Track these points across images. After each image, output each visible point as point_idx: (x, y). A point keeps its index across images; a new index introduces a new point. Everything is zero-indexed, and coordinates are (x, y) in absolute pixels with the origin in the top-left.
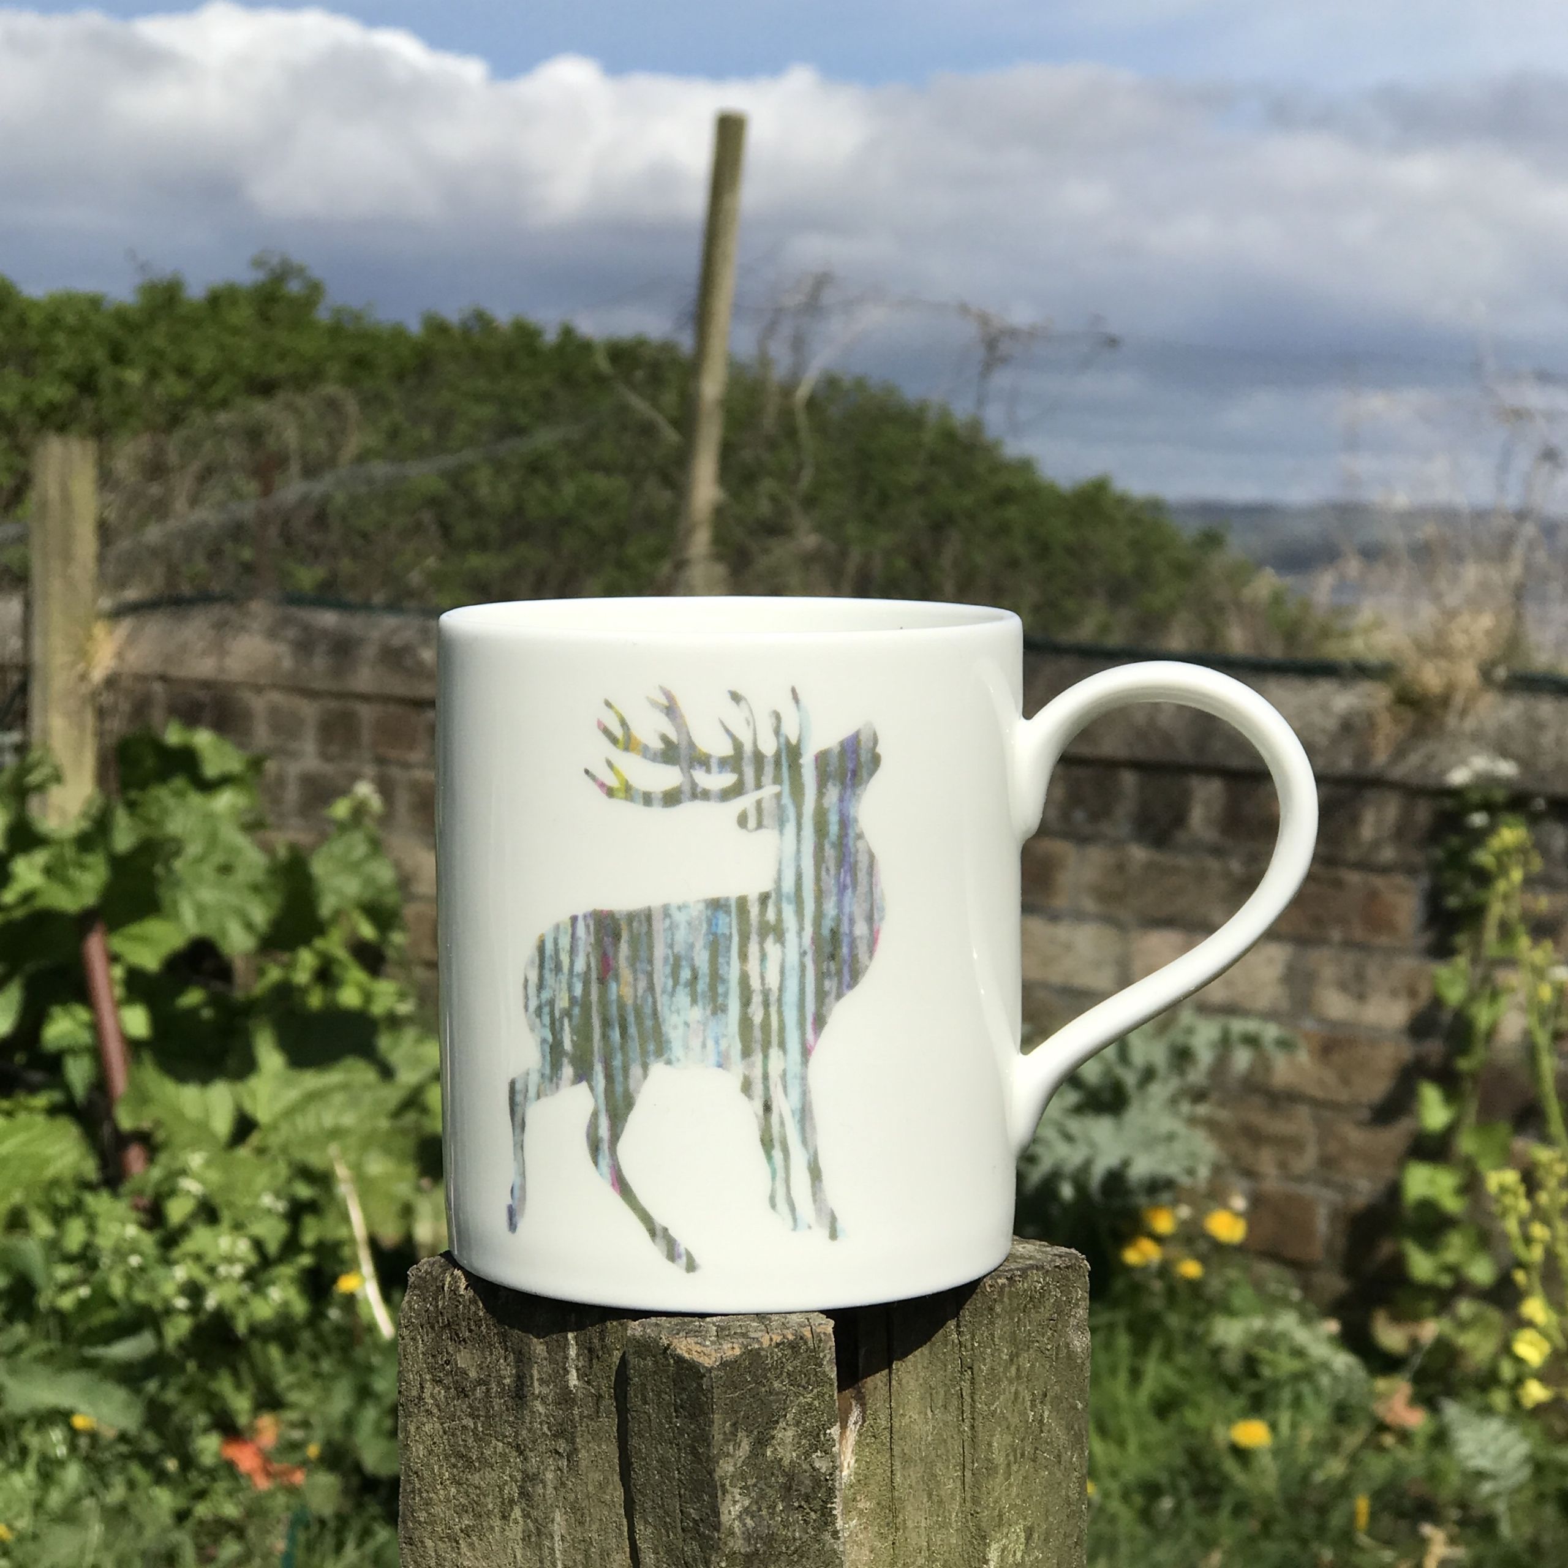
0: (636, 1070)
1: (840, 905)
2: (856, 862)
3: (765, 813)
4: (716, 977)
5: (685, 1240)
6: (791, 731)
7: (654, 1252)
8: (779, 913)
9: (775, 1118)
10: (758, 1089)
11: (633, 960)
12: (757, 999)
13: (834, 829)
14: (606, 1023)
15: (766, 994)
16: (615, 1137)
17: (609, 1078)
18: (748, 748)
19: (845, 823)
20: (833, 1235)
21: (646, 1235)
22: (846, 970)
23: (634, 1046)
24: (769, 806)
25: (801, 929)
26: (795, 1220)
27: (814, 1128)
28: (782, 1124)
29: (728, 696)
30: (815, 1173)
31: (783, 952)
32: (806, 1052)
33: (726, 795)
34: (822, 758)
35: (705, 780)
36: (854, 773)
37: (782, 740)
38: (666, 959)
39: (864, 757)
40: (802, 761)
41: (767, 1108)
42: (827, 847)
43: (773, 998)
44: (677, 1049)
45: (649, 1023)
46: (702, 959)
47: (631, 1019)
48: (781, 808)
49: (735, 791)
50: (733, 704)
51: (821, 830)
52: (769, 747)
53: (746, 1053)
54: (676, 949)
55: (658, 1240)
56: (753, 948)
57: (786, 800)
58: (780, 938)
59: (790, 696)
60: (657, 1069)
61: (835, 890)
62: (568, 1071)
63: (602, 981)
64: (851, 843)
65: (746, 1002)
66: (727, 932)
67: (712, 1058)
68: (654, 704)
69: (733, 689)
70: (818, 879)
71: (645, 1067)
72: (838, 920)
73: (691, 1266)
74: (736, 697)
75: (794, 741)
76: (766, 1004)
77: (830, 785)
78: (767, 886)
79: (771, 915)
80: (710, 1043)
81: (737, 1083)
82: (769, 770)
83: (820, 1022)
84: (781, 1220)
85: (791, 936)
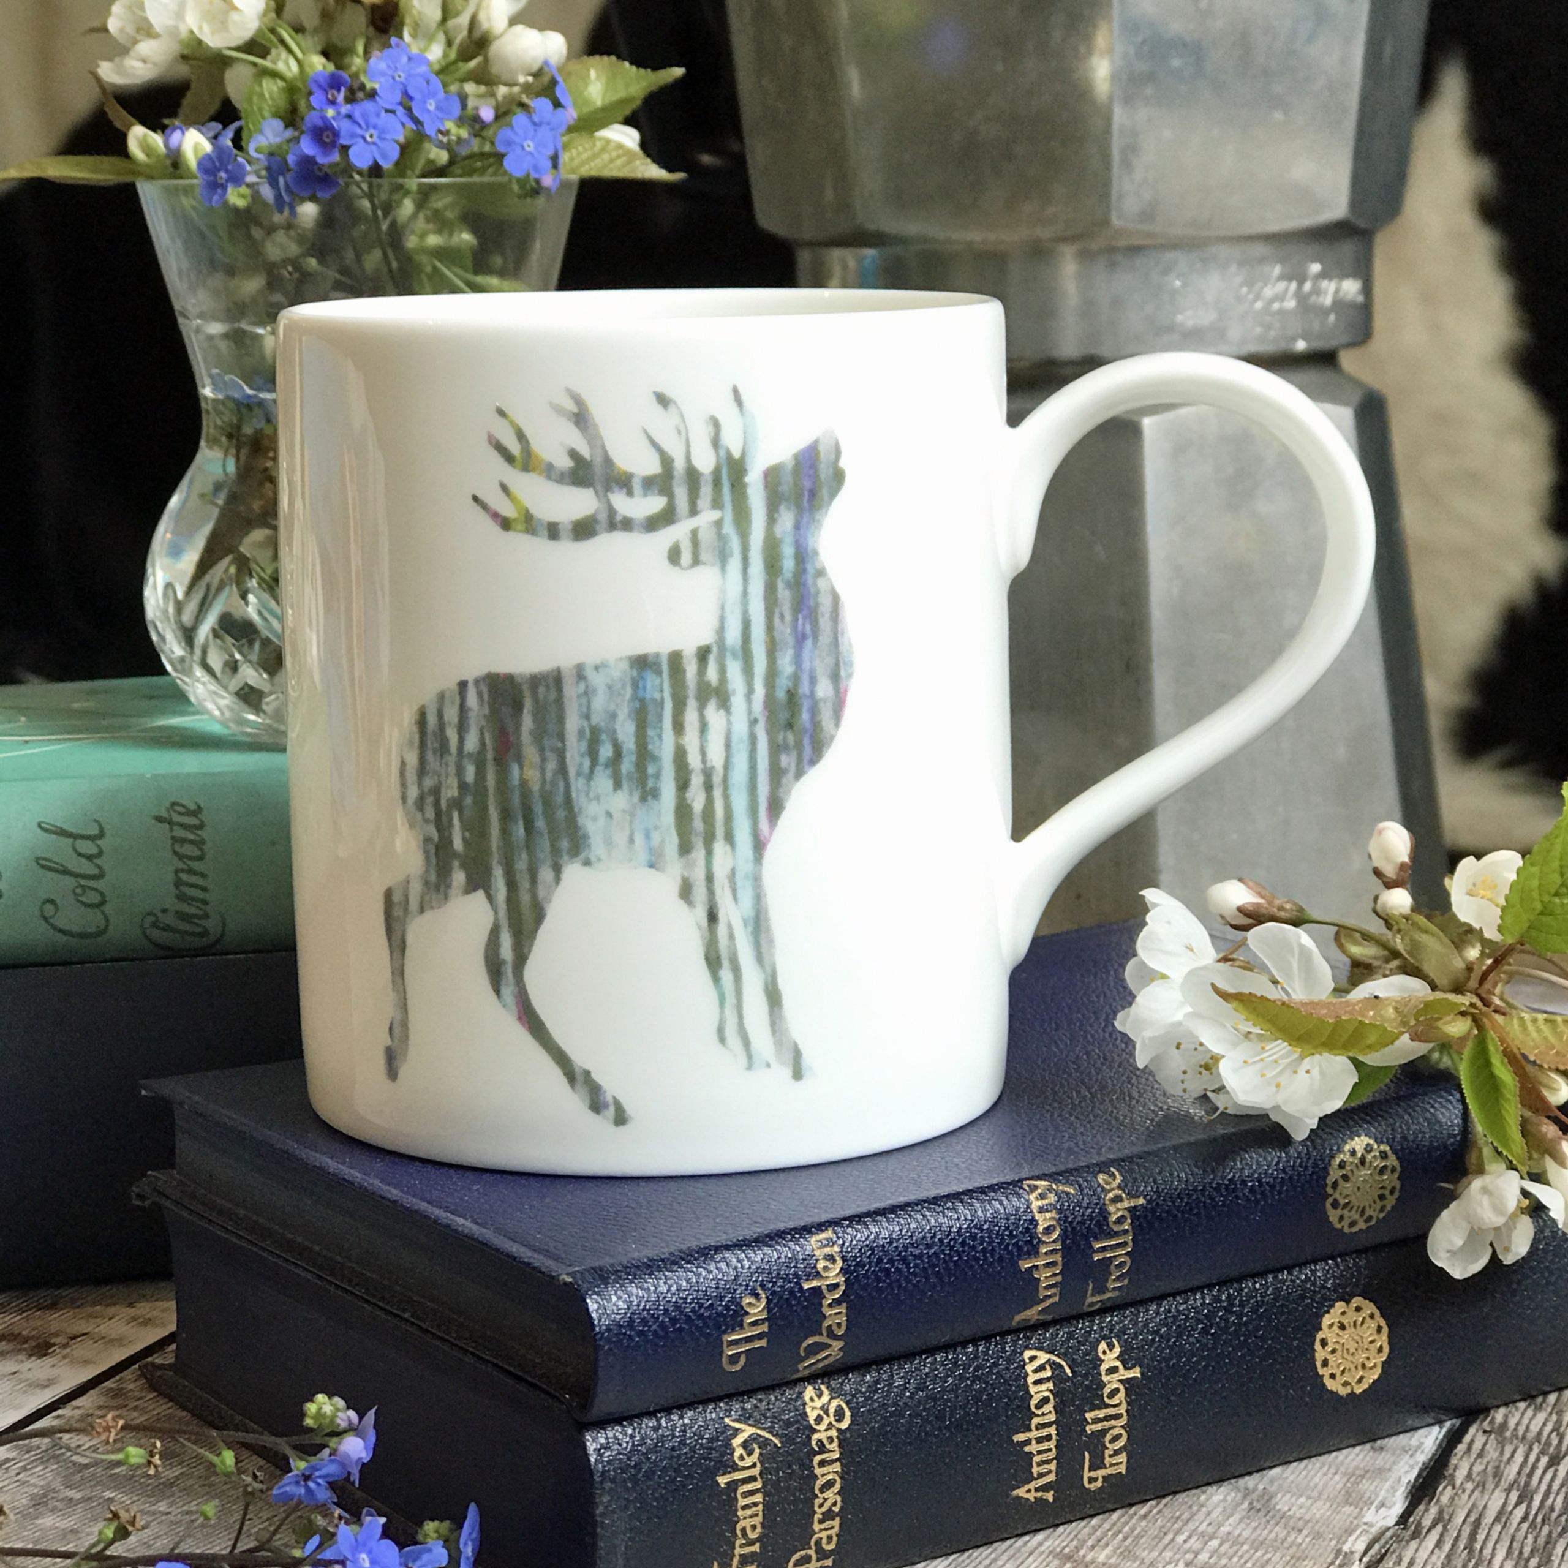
0: (546, 874)
1: (798, 660)
2: (817, 605)
3: (703, 546)
4: (645, 755)
5: (612, 1086)
6: (733, 443)
7: (573, 1103)
8: (722, 671)
9: (722, 930)
10: (700, 893)
11: (539, 736)
12: (697, 781)
13: (788, 564)
14: (506, 815)
15: (708, 773)
16: (521, 960)
17: (512, 885)
18: (679, 465)
19: (803, 556)
20: (798, 1074)
21: (563, 1080)
22: (806, 741)
23: (544, 844)
24: (706, 536)
25: (750, 691)
26: (750, 1056)
27: (771, 941)
28: (731, 937)
29: (654, 399)
30: (774, 997)
31: (729, 723)
32: (759, 846)
33: (653, 524)
34: (772, 476)
35: (623, 504)
36: (813, 494)
37: (722, 453)
38: (581, 733)
39: (824, 472)
40: (747, 479)
41: (712, 917)
42: (780, 585)
43: (717, 779)
44: (597, 847)
45: (561, 814)
46: (626, 731)
47: (538, 809)
48: (722, 538)
49: (666, 517)
50: (660, 408)
51: (772, 565)
52: (705, 461)
53: (685, 849)
54: (595, 720)
55: (578, 1086)
56: (691, 716)
57: (729, 529)
58: (724, 703)
59: (731, 396)
60: (572, 871)
61: (791, 640)
62: (459, 877)
63: (501, 762)
64: (810, 582)
65: (683, 785)
66: (657, 696)
67: (643, 856)
68: (559, 410)
69: (659, 390)
70: (770, 627)
71: (557, 870)
72: (796, 678)
73: (621, 1119)
74: (663, 400)
75: (736, 454)
76: (708, 787)
77: (782, 508)
78: (706, 637)
79: (712, 675)
80: (639, 838)
81: (674, 887)
82: (706, 491)
83: (776, 807)
84: (731, 1058)
85: (738, 701)
